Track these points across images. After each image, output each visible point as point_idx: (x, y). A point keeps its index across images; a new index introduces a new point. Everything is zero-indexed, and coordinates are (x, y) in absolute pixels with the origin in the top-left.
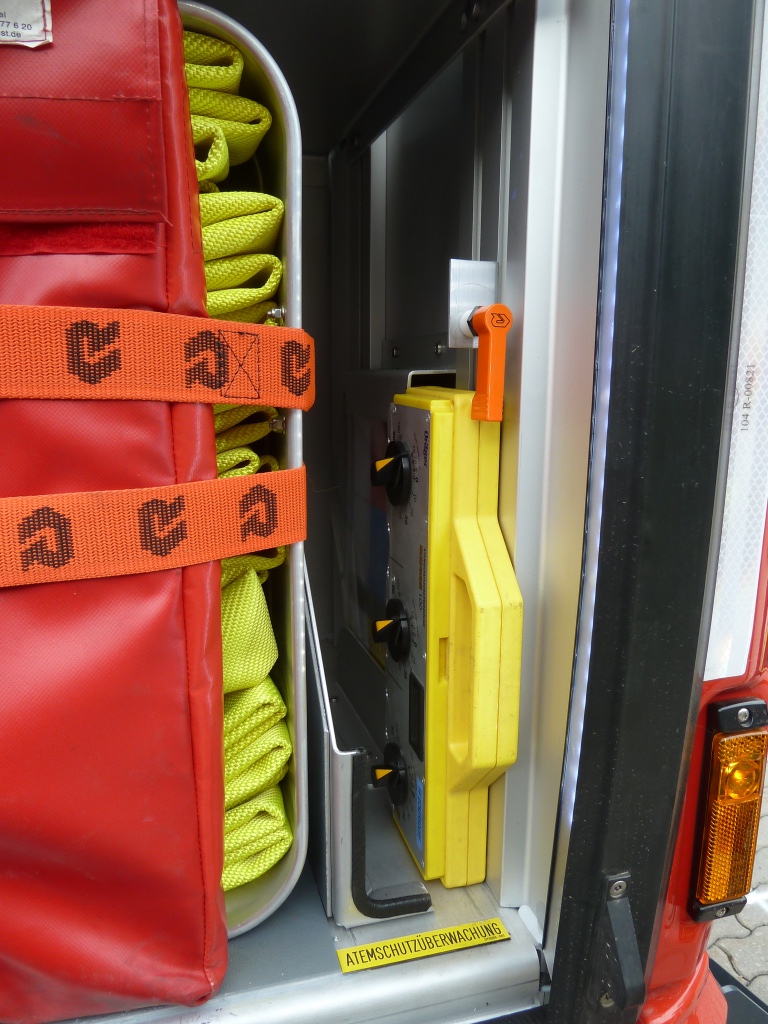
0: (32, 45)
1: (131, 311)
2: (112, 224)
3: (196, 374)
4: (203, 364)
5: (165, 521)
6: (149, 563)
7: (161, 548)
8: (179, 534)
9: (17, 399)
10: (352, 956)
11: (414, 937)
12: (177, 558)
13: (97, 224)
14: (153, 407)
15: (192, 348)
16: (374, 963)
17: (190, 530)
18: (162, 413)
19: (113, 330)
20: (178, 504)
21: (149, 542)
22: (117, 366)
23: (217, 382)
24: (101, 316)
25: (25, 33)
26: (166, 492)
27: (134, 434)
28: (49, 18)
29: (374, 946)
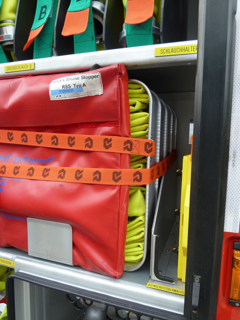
0: (100, 94)
1: (114, 136)
2: (112, 121)
3: (126, 148)
4: (127, 146)
5: (117, 176)
6: (113, 183)
7: (116, 181)
8: (120, 179)
9: (95, 151)
10: (150, 285)
11: (167, 287)
12: (119, 183)
13: (109, 122)
14: (117, 154)
15: (125, 143)
16: (154, 287)
17: (122, 178)
18: (119, 156)
19: (111, 140)
20: (120, 173)
21: (114, 179)
22: (111, 146)
23: (130, 150)
24: (109, 137)
25: (99, 93)
26: (118, 170)
27: (113, 159)
28: (103, 90)
29: (156, 285)
